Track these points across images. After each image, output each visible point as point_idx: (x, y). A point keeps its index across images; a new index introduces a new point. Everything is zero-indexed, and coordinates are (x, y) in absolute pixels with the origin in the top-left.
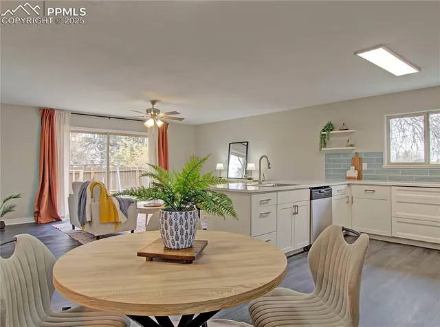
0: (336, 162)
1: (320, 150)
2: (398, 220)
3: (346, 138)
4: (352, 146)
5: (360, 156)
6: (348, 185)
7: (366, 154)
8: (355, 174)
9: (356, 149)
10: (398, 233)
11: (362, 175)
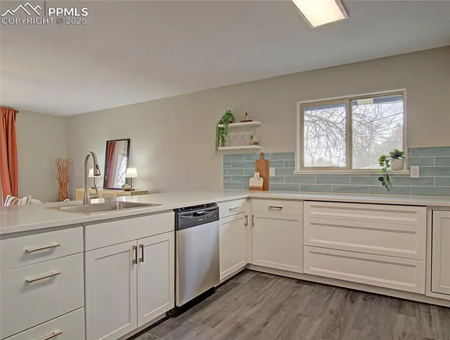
0: (236, 166)
1: (217, 149)
2: (312, 249)
3: (249, 133)
4: (256, 144)
5: (266, 158)
6: (248, 199)
7: (275, 155)
8: (260, 183)
9: (261, 149)
10: (311, 268)
11: (268, 184)
